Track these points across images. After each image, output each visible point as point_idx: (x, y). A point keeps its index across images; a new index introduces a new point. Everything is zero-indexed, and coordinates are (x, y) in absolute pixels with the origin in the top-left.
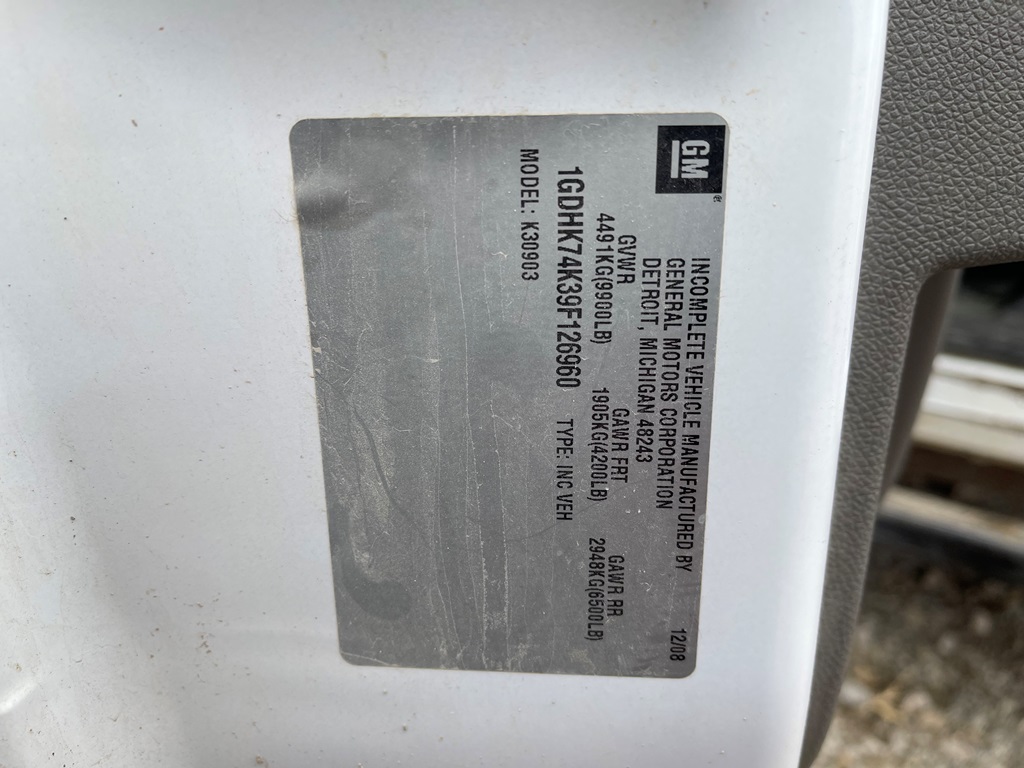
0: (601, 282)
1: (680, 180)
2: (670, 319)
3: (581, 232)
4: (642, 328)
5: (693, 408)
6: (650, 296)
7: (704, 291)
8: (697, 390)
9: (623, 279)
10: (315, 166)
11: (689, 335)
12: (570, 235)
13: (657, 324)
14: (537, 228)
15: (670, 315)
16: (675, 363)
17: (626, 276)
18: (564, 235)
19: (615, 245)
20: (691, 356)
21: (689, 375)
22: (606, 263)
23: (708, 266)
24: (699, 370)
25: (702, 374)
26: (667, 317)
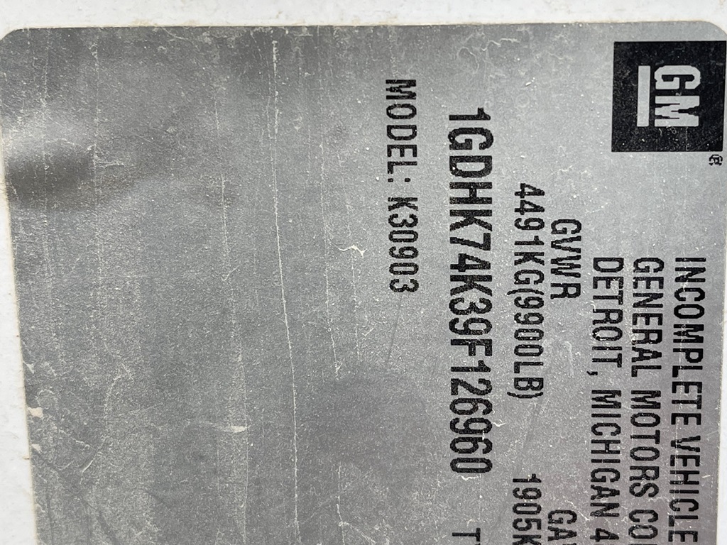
0: (524, 296)
1: (651, 130)
2: (641, 358)
3: (488, 213)
4: (595, 373)
5: (685, 509)
6: (607, 319)
7: (696, 311)
8: (692, 478)
9: (560, 291)
10: (36, 105)
11: (675, 385)
12: (470, 218)
13: (619, 366)
14: (415, 208)
15: (641, 351)
16: (652, 431)
17: (566, 286)
18: (461, 219)
19: (546, 235)
20: (679, 420)
21: (677, 452)
22: (531, 265)
23: (703, 270)
24: (693, 444)
25: (698, 450)
26: (636, 355)
